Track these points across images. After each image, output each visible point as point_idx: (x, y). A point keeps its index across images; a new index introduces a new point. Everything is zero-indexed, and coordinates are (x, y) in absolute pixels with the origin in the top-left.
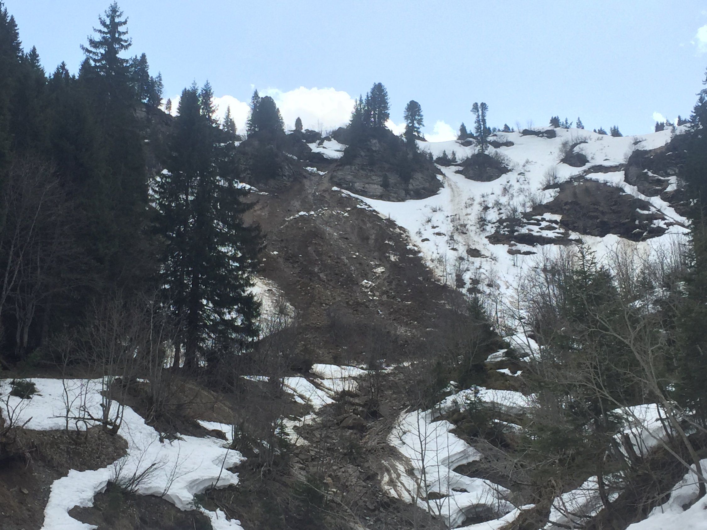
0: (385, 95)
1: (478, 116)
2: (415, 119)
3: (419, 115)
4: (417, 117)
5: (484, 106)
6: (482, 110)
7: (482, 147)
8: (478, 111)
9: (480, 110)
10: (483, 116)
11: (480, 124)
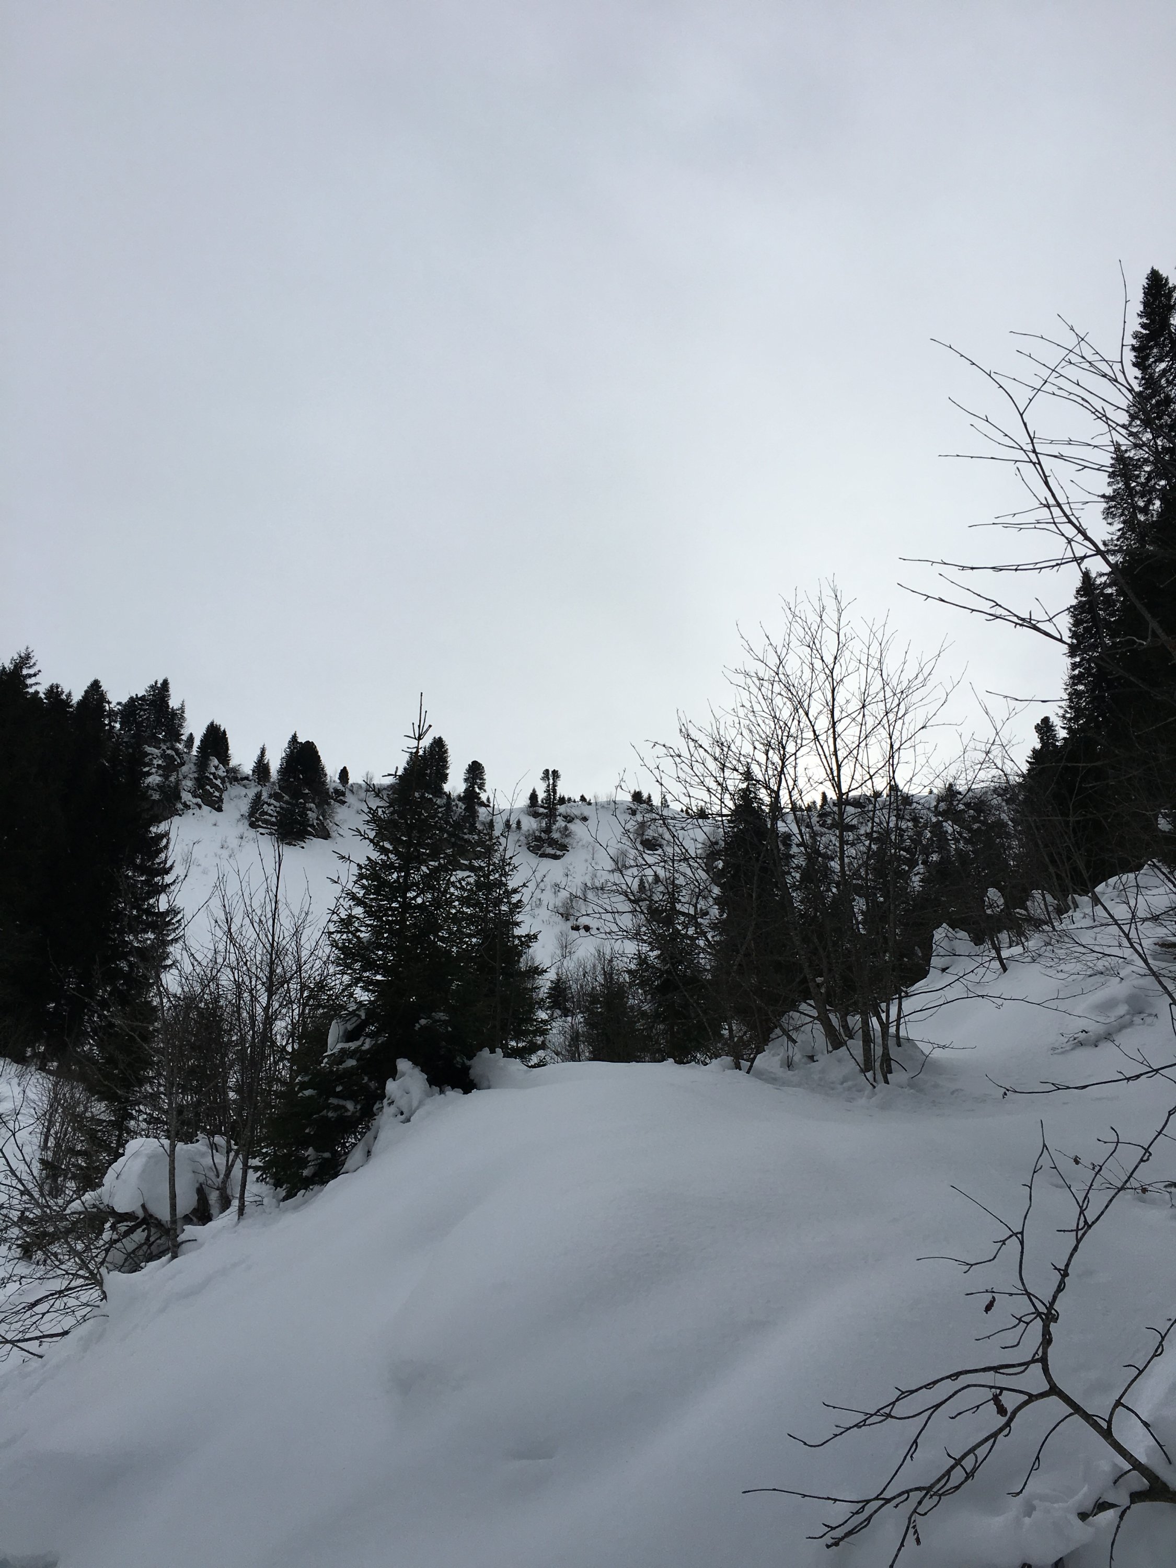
0: (446, 752)
1: (548, 786)
2: (476, 783)
3: (482, 779)
4: (478, 781)
5: (556, 774)
6: (553, 779)
7: (550, 820)
8: (549, 779)
9: (551, 778)
10: (554, 786)
11: (550, 795)
